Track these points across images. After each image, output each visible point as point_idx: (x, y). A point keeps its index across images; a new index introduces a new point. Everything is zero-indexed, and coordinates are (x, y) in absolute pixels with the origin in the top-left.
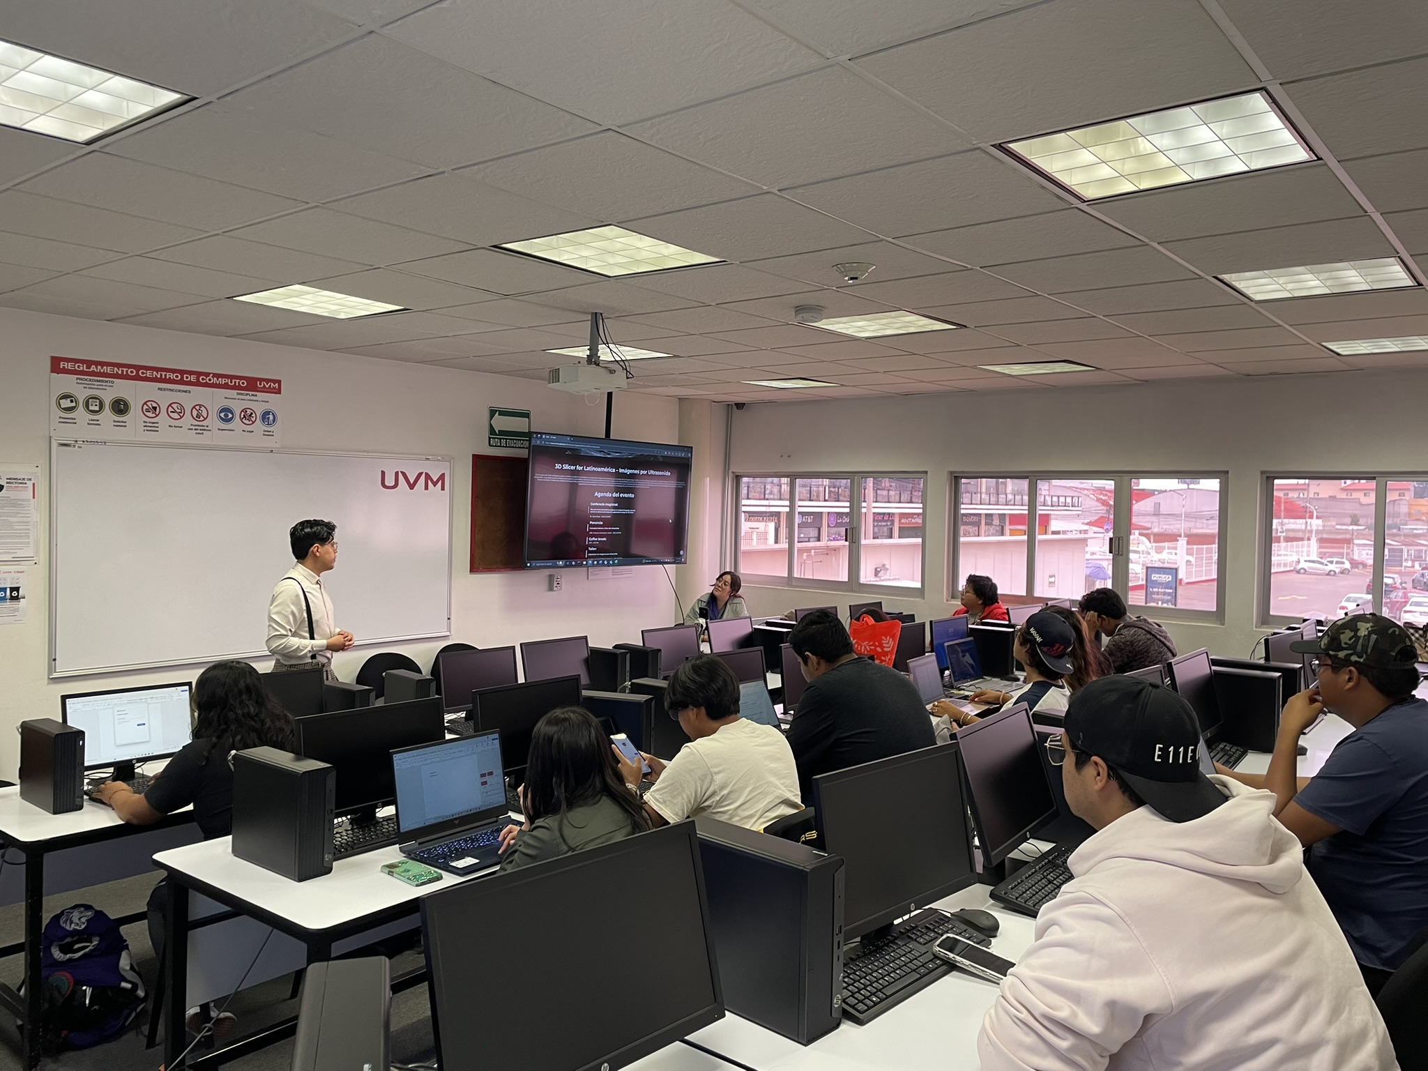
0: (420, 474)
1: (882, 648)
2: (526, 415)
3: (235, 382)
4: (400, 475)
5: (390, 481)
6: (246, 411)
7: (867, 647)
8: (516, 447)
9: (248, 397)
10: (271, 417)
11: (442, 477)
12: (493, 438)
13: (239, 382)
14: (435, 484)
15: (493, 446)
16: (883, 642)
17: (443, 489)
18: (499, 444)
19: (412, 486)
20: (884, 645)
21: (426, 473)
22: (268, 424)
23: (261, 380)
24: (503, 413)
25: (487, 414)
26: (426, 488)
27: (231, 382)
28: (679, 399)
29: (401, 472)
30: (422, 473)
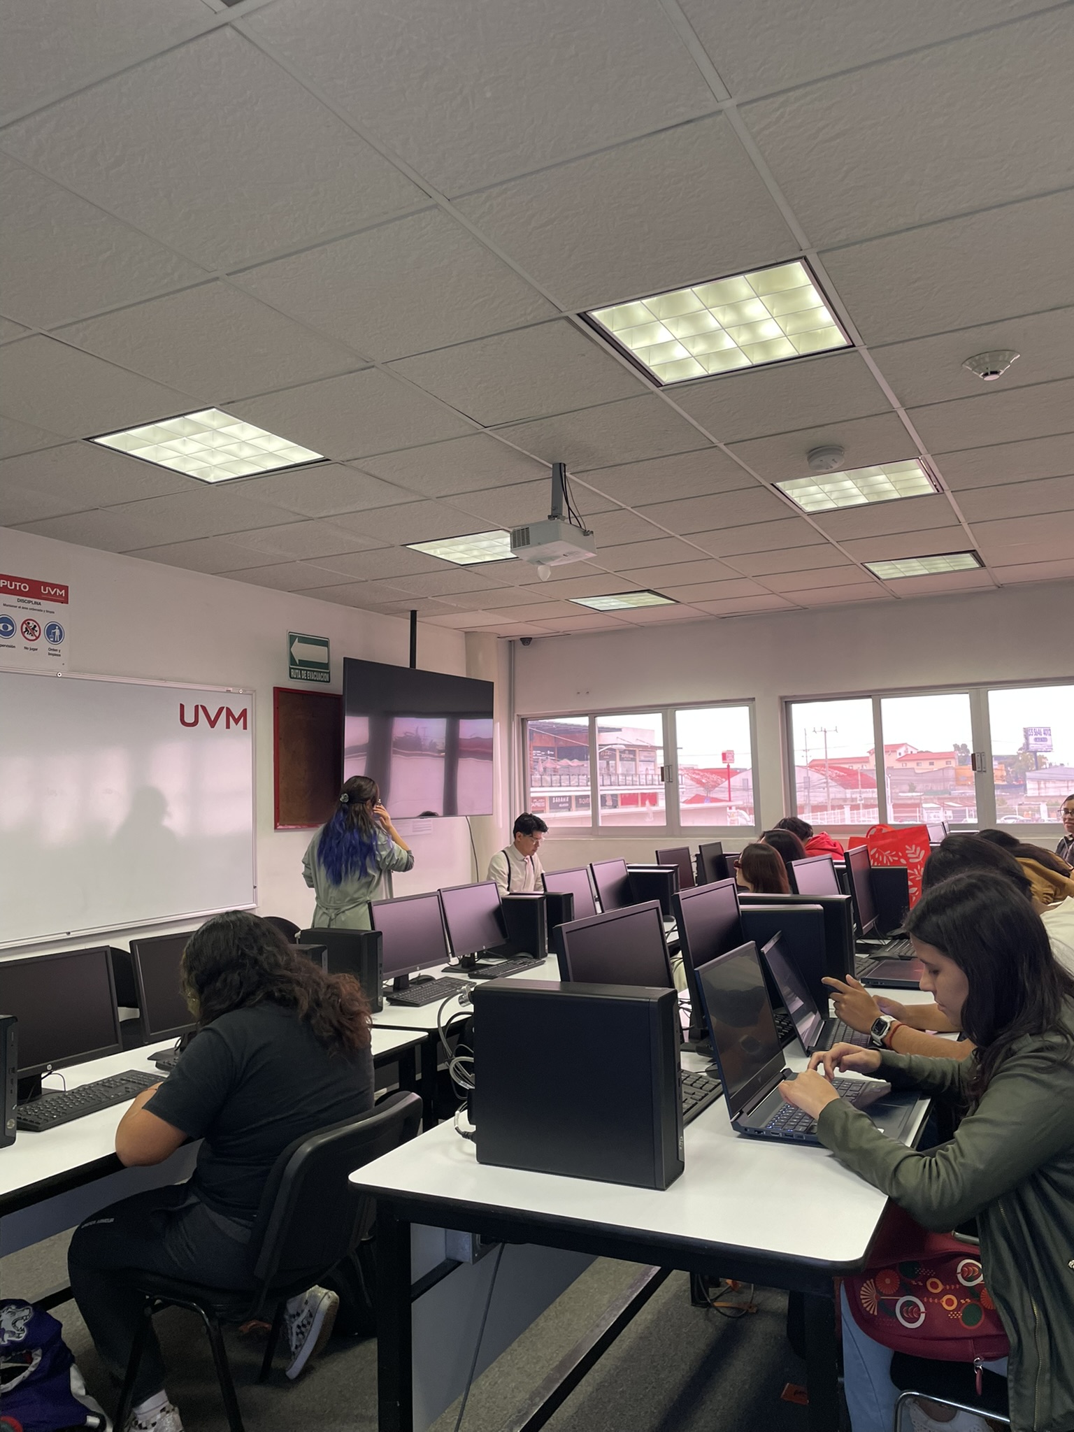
0: (221, 709)
2: (325, 643)
3: (16, 585)
4: (200, 710)
5: (189, 718)
6: (29, 623)
8: (316, 681)
9: (30, 606)
10: (57, 631)
11: (244, 713)
12: (293, 668)
13: (20, 586)
14: (237, 721)
15: (293, 678)
17: (245, 728)
18: (300, 676)
19: (213, 723)
21: (227, 708)
22: (54, 641)
23: (46, 584)
24: (305, 640)
25: (286, 640)
26: (228, 727)
27: (11, 586)
28: (466, 633)
29: (201, 706)
30: (223, 708)
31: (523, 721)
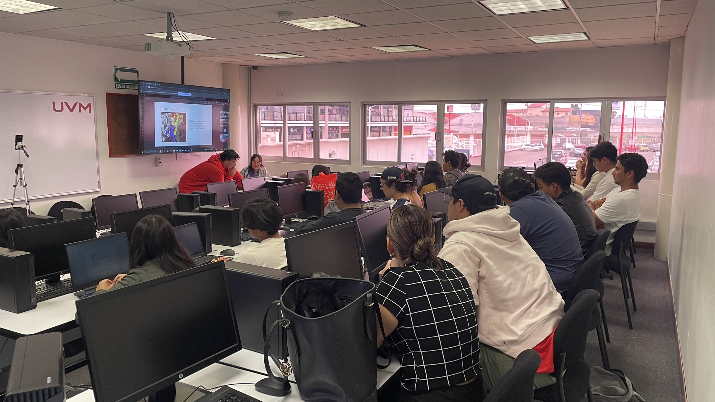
0: (76, 104)
1: (328, 187)
2: (136, 71)
4: (64, 104)
5: (58, 108)
7: (321, 186)
8: (131, 89)
11: (89, 105)
12: (117, 84)
14: (85, 109)
15: (117, 88)
16: (329, 184)
17: (90, 112)
18: (121, 87)
19: (71, 110)
20: (330, 186)
21: (79, 103)
24: (122, 70)
25: (113, 70)
26: (80, 111)
28: (222, 63)
29: (64, 102)
30: (77, 103)
31: (256, 106)
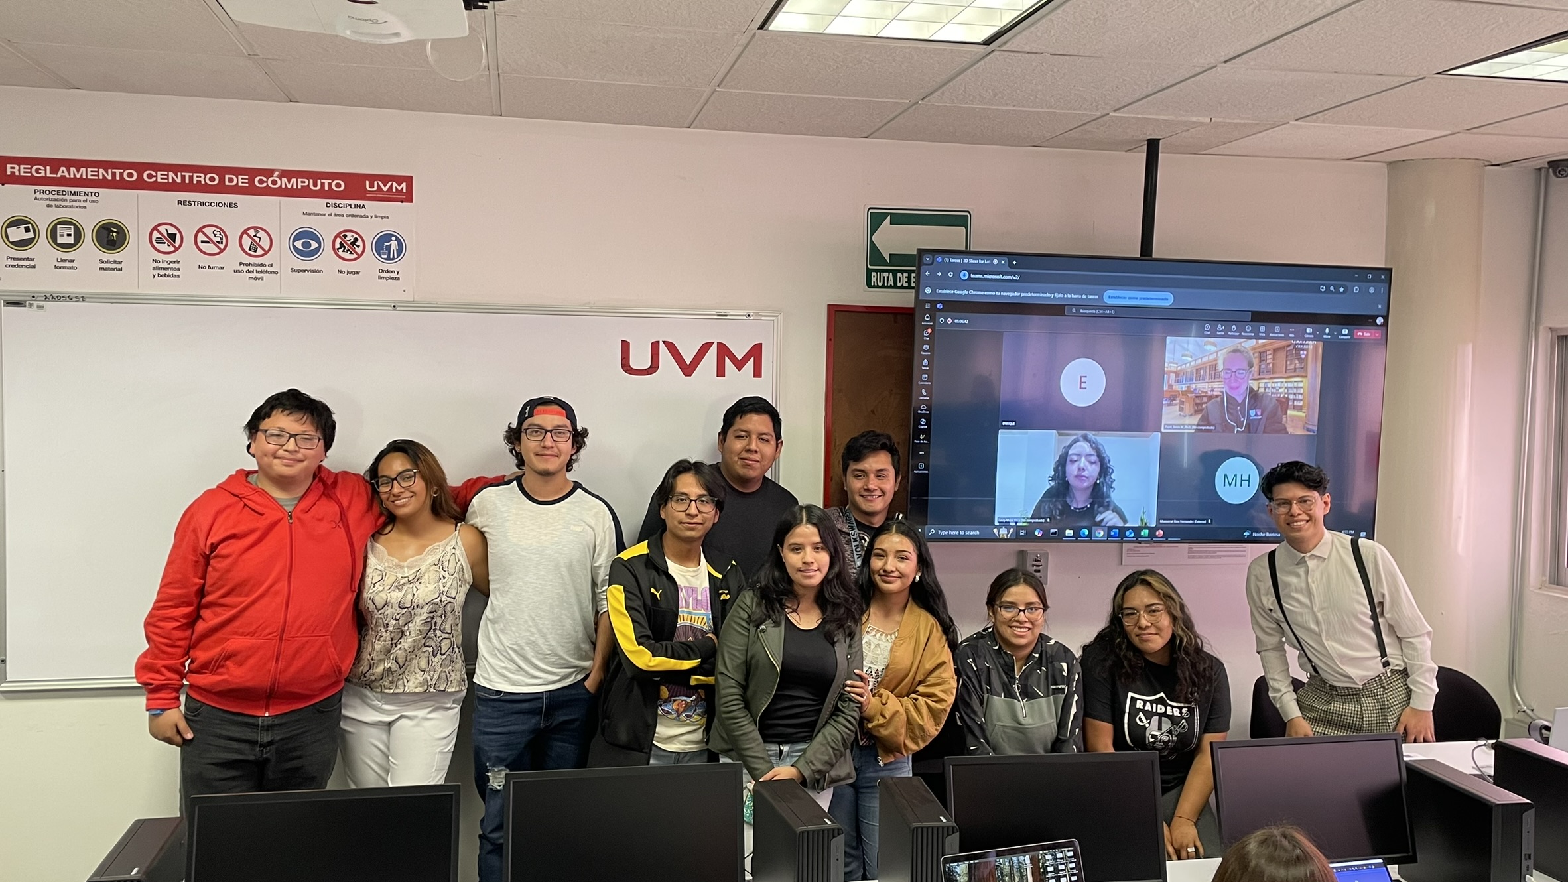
0: (707, 346)
3: (323, 184)
4: (663, 350)
5: (640, 360)
6: (345, 236)
9: (348, 211)
10: (394, 245)
11: (756, 350)
12: (876, 271)
13: (330, 184)
14: (739, 364)
15: (874, 287)
18: (891, 283)
19: (688, 369)
21: (719, 344)
22: (388, 258)
23: (373, 178)
24: (902, 218)
25: (862, 222)
26: (721, 372)
27: (315, 185)
28: (1389, 164)
29: (664, 342)
30: (711, 344)
